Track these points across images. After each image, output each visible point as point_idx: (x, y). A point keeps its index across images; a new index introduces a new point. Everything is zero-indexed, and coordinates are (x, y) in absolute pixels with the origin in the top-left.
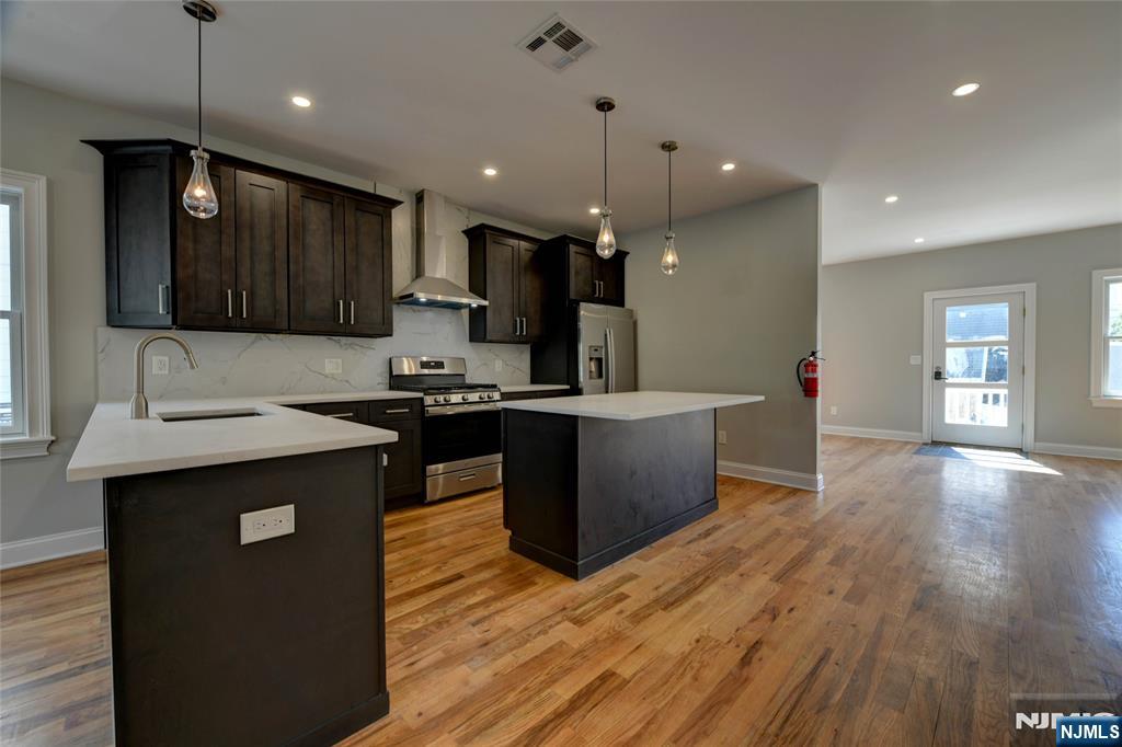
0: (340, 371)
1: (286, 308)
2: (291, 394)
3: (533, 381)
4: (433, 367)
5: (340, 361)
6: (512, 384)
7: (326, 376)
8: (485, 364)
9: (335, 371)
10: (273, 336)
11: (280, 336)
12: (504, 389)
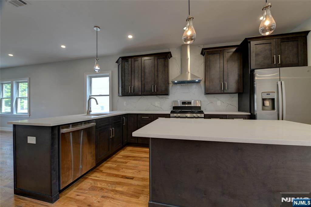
0: (159, 105)
1: (141, 90)
2: (148, 111)
3: (239, 110)
4: (187, 104)
5: (159, 102)
6: (226, 111)
7: (156, 107)
8: (212, 103)
9: (158, 105)
10: (144, 96)
11: (146, 96)
12: (206, 113)
